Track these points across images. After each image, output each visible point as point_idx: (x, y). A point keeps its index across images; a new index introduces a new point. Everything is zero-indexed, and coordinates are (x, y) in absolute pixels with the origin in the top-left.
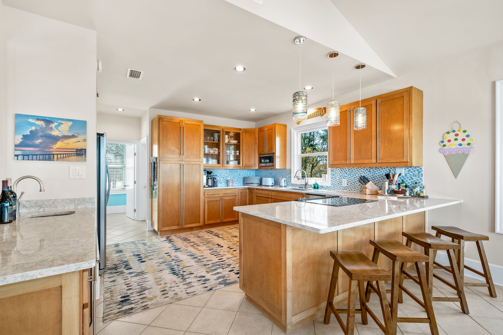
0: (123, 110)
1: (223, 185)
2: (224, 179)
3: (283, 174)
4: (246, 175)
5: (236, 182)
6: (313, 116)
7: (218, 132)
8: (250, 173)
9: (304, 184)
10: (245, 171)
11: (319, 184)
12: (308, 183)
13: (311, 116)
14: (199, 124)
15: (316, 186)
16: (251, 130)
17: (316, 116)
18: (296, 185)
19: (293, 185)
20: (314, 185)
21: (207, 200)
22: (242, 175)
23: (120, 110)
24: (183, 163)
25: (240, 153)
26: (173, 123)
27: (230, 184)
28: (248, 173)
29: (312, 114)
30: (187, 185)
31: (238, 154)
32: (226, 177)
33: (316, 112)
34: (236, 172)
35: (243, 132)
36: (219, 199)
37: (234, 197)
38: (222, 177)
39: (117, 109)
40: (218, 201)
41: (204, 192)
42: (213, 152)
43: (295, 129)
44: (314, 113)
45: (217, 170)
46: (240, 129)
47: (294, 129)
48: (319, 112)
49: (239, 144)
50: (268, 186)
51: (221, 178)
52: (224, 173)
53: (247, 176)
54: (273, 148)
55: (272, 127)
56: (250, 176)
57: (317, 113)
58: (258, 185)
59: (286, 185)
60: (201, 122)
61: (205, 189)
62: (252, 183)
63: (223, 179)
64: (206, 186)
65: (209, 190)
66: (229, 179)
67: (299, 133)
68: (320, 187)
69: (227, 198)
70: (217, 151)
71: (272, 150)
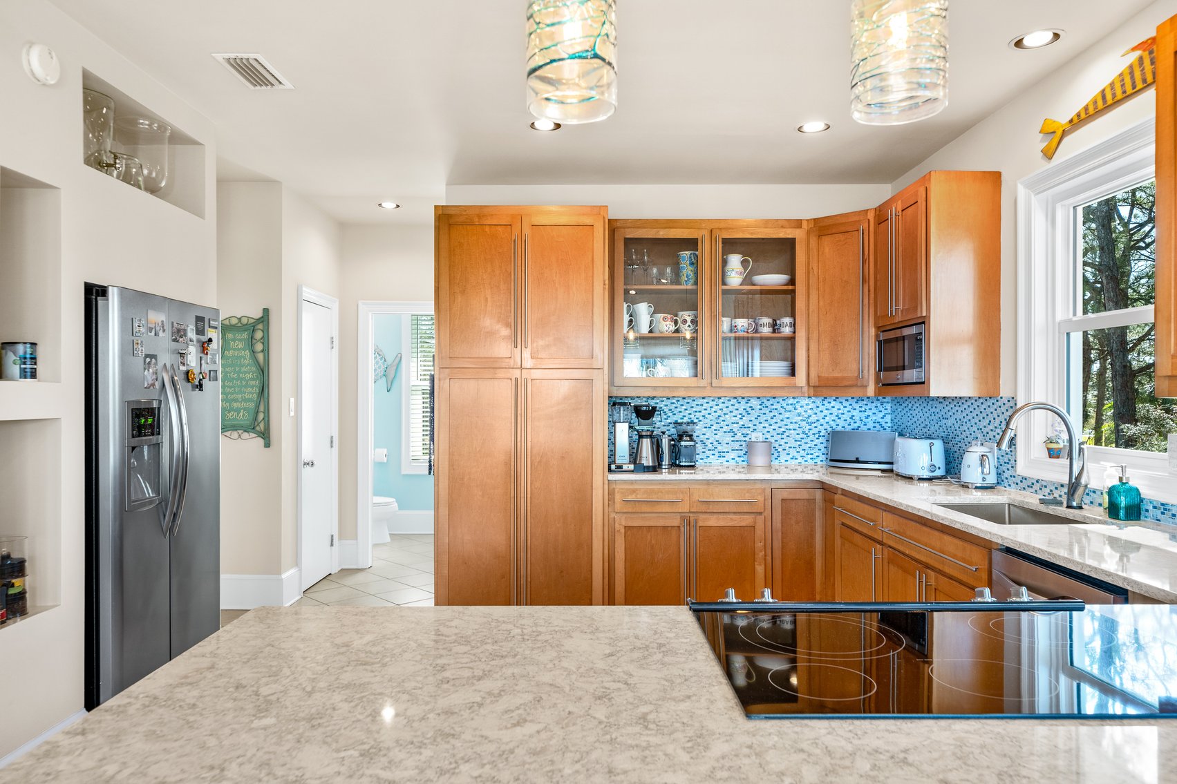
0: (398, 206)
1: (732, 463)
2: (737, 438)
3: (985, 422)
4: (841, 423)
5: (793, 453)
6: (1114, 95)
7: (692, 244)
8: (863, 415)
9: (1065, 480)
10: (837, 405)
11: (1146, 492)
12: (1083, 481)
13: (1104, 97)
14: (588, 221)
15: (1123, 501)
16: (844, 220)
17: (1129, 91)
18: (1037, 486)
19: (1025, 483)
20: (1111, 491)
21: (624, 523)
22: (822, 421)
23: (389, 205)
24: (524, 377)
25: (794, 325)
26: (487, 229)
27: (760, 460)
28: (855, 413)
29: (1112, 85)
30: (540, 462)
31: (787, 331)
32: (745, 431)
33: (1131, 67)
34: (790, 407)
35: (809, 233)
36: (676, 522)
37: (747, 520)
38: (726, 428)
39: (380, 205)
40: (674, 532)
41: (611, 494)
42: (673, 328)
43: (1037, 185)
44: (1121, 75)
45: (701, 401)
46: (798, 223)
47: (1030, 186)
48: (1147, 62)
49: (790, 287)
50: (911, 478)
51: (720, 434)
52: (735, 412)
53: (848, 428)
54: (919, 292)
55: (916, 194)
56: (865, 428)
57: (1138, 74)
58: (883, 471)
59: (992, 479)
60: (600, 210)
61: (612, 477)
62: (857, 461)
63: (728, 438)
64: (625, 467)
65: (632, 482)
66: (754, 437)
67: (1058, 206)
68: (1150, 508)
69: (713, 521)
70: (689, 323)
71: (915, 308)
